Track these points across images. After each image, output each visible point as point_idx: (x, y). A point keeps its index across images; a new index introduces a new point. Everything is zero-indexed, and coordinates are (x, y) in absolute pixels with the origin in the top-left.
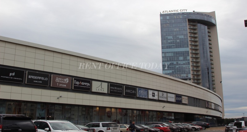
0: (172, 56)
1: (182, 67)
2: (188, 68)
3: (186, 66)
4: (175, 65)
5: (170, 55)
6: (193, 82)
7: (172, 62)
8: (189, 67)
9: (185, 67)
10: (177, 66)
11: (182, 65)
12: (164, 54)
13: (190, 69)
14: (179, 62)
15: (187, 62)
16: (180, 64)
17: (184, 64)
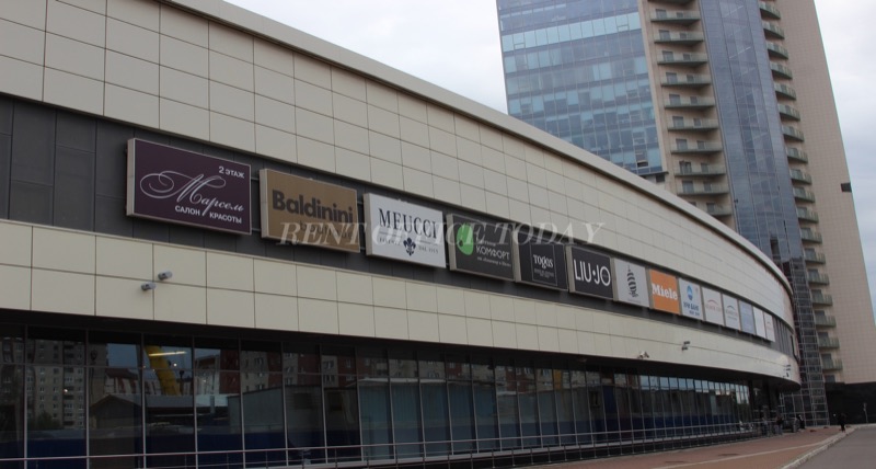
0: (555, 64)
1: (613, 115)
2: (642, 118)
3: (636, 107)
4: (574, 108)
5: (546, 59)
6: (681, 196)
7: (560, 96)
8: (648, 111)
9: (626, 116)
10: (586, 116)
11: (609, 104)
12: (512, 61)
13: (653, 122)
14: (596, 94)
15: (633, 86)
16: (598, 105)
17: (620, 101)
